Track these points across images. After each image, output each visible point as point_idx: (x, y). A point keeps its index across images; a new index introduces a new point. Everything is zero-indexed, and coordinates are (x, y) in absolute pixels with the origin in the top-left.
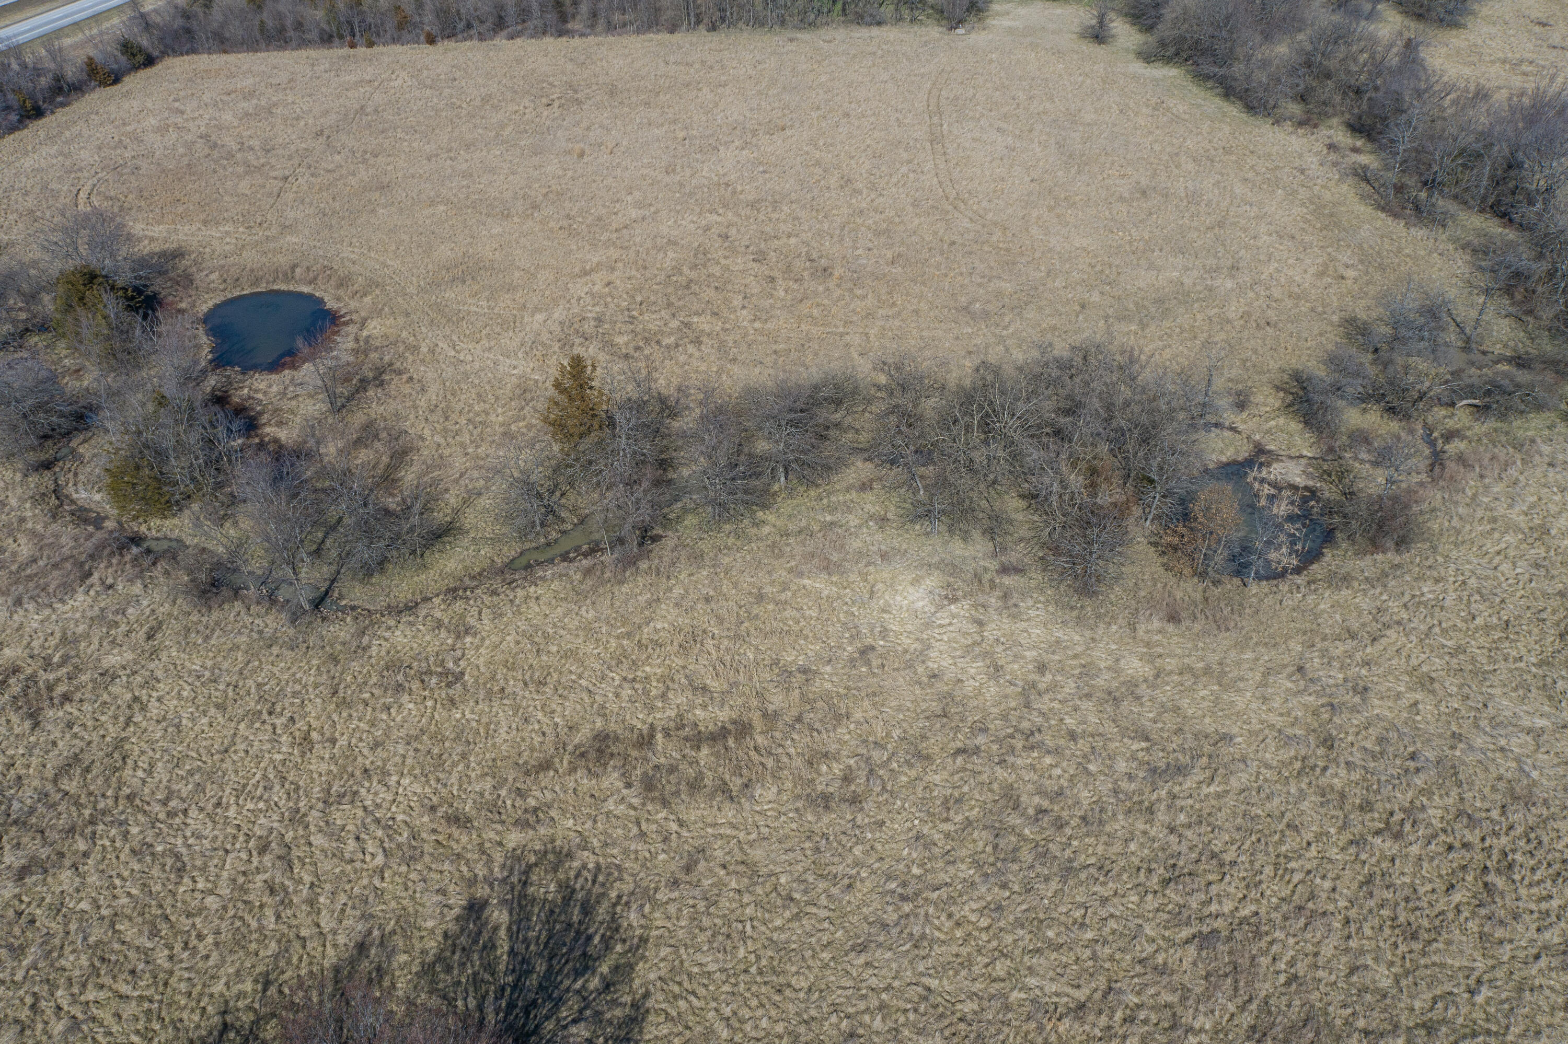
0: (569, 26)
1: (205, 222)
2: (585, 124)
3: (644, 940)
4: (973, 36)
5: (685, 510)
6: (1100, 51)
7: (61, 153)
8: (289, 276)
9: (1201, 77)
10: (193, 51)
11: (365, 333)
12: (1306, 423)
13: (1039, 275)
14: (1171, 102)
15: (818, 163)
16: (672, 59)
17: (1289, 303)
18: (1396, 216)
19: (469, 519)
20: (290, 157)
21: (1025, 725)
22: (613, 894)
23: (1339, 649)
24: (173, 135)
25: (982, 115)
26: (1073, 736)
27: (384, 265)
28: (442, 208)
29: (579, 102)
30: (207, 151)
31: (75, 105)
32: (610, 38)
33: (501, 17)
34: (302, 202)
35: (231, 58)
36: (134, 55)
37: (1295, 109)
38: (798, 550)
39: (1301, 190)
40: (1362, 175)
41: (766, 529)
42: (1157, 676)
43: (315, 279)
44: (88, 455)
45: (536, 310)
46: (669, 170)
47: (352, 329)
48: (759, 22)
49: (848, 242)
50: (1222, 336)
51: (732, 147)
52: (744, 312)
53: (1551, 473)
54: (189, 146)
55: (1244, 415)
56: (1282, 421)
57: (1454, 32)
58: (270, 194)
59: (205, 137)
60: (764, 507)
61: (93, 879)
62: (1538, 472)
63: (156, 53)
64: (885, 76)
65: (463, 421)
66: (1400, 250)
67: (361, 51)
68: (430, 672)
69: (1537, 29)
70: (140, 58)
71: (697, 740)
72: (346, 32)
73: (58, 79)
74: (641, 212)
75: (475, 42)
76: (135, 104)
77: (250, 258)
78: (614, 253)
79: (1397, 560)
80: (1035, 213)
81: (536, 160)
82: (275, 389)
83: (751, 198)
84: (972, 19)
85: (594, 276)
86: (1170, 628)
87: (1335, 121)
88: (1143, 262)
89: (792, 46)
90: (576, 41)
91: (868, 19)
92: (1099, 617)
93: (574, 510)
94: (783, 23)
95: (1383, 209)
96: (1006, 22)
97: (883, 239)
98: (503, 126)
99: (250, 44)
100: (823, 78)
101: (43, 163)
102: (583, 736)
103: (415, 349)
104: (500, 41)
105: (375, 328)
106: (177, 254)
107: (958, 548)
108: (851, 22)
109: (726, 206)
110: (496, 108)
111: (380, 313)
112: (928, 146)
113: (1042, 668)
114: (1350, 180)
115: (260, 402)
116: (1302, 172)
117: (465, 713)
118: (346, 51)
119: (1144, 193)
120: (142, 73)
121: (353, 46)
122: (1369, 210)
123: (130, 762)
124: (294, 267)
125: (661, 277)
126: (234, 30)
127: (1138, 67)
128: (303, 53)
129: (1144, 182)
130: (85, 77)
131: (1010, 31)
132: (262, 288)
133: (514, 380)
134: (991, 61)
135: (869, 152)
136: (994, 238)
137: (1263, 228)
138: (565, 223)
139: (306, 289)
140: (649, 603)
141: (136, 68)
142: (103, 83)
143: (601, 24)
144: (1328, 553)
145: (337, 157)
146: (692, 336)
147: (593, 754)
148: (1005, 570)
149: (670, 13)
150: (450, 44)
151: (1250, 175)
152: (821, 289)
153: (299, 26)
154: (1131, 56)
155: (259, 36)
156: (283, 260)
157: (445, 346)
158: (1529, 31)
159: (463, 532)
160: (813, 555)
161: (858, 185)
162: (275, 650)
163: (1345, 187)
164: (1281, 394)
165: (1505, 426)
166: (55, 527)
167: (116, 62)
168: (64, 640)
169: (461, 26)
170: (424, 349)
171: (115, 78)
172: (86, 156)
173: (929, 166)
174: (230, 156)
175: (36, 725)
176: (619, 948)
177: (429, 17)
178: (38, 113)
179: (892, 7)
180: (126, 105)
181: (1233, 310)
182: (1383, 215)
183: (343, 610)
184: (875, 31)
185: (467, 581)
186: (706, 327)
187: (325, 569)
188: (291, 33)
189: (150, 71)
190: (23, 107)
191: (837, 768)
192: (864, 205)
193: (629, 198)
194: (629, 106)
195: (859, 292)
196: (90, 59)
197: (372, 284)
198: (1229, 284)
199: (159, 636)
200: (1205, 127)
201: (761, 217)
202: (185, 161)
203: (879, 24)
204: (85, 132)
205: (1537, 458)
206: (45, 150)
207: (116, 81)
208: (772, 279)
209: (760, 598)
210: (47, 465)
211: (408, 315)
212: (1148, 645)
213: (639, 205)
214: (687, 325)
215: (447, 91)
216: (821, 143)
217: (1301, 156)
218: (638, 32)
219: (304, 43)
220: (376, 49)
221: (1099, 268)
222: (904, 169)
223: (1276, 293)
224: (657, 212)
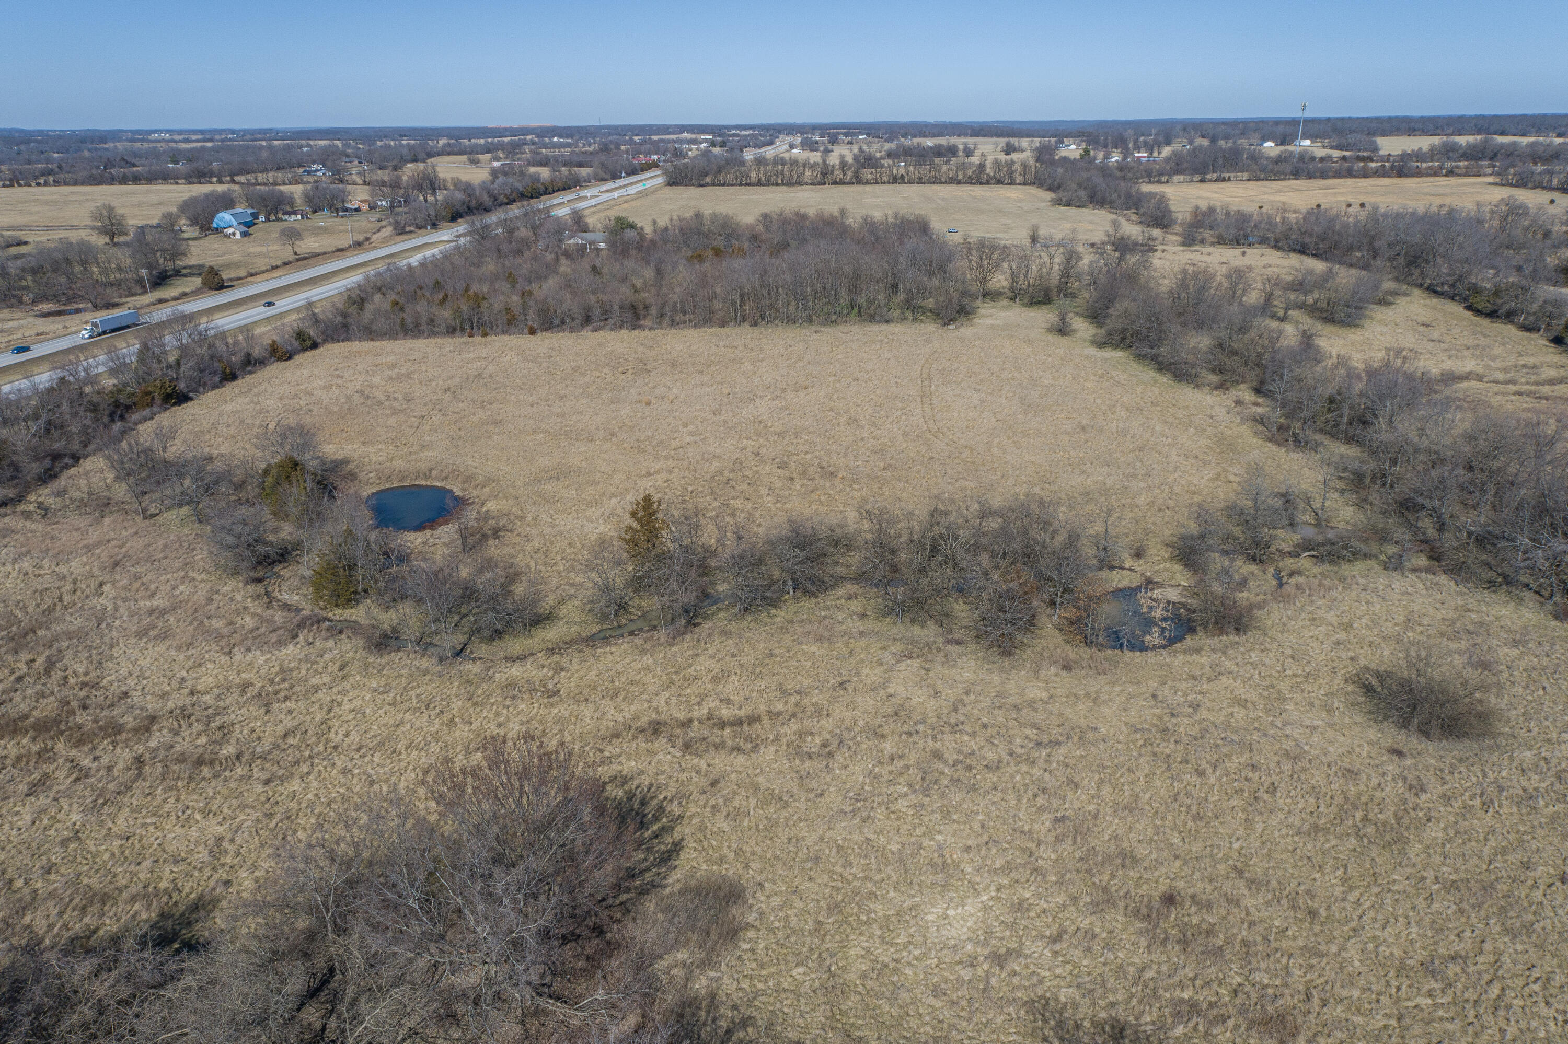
0: (642, 322)
1: (364, 443)
2: (652, 384)
3: (681, 817)
4: (962, 330)
5: (720, 609)
6: (1063, 340)
7: (252, 402)
8: (426, 477)
9: (1140, 357)
10: (348, 339)
11: (485, 509)
12: (1186, 565)
13: (994, 477)
14: (1114, 374)
15: (832, 409)
16: (721, 344)
17: (1186, 496)
18: (1279, 445)
19: (564, 611)
20: (425, 404)
21: (953, 721)
22: (661, 797)
23: (1184, 685)
24: (336, 391)
25: (963, 380)
26: (985, 726)
27: (498, 469)
28: (541, 435)
29: (648, 371)
30: (362, 400)
31: (259, 373)
32: (673, 331)
33: (588, 316)
34: (436, 431)
35: (377, 344)
36: (304, 341)
37: (1214, 378)
38: (800, 630)
39: (1209, 429)
40: (1260, 420)
41: (777, 619)
42: (1050, 698)
43: (447, 477)
44: (287, 576)
45: (613, 495)
46: (716, 412)
47: (475, 507)
48: (792, 321)
49: (851, 457)
50: (1131, 515)
51: (766, 399)
52: (769, 498)
53: (1363, 594)
54: (349, 398)
55: (1141, 562)
56: (1168, 565)
57: (1353, 330)
58: (412, 427)
59: (361, 392)
60: (775, 607)
61: (315, 784)
62: (1353, 594)
63: (319, 340)
64: (888, 355)
65: (559, 558)
66: (1279, 466)
67: (478, 339)
68: (535, 690)
69: (1422, 329)
70: (309, 343)
71: (722, 725)
72: (467, 326)
73: (248, 355)
74: (693, 439)
75: (567, 333)
76: (305, 372)
77: (398, 464)
78: (672, 463)
79: (1236, 639)
80: (997, 440)
81: (613, 407)
82: (419, 540)
83: (778, 430)
84: (962, 319)
85: (657, 477)
86: (1064, 673)
87: (1242, 386)
88: (1077, 471)
89: (817, 336)
90: (647, 333)
91: (878, 318)
92: (1013, 667)
93: (639, 608)
94: (811, 321)
95: (1270, 441)
96: (989, 321)
97: (878, 456)
98: (588, 386)
99: (391, 335)
100: (840, 356)
101: (239, 408)
102: (644, 721)
103: (522, 518)
104: (587, 333)
105: (491, 506)
106: (346, 461)
107: (916, 630)
108: (865, 321)
109: (759, 435)
110: (582, 374)
111: (496, 497)
112: (918, 399)
113: (967, 693)
114: (1249, 423)
115: (409, 548)
116: (1211, 417)
117: (562, 710)
118: (466, 339)
119: (1083, 429)
120: (309, 354)
121: (471, 336)
122: (1260, 441)
123: (333, 730)
124: (430, 470)
125: (708, 477)
126: (381, 324)
127: (1092, 351)
128: (432, 341)
129: (1084, 422)
130: (267, 355)
131: (992, 327)
132: (407, 483)
133: (596, 535)
134: (974, 346)
135: (872, 403)
136: (963, 455)
137: (1174, 452)
138: (636, 444)
139: (439, 484)
140: (692, 657)
141: (304, 350)
142: (280, 359)
143: (667, 320)
144: (1188, 638)
145: (461, 405)
146: (729, 511)
147: (649, 732)
148: (949, 642)
149: (721, 313)
150: (549, 335)
151: (1171, 419)
152: (828, 485)
153: (431, 321)
154: (1087, 344)
155: (399, 329)
156: (423, 466)
157: (545, 516)
158: (1414, 330)
159: (558, 618)
160: (810, 633)
161: (862, 423)
162: (427, 677)
163: (1244, 427)
164: (1170, 549)
165: (1336, 568)
166: (270, 612)
167: (291, 345)
168: (282, 670)
169: (557, 322)
170: (529, 518)
171: (288, 356)
172: (271, 403)
173: (919, 411)
174: (380, 403)
175: (268, 712)
176: (664, 820)
177: (531, 315)
178: (233, 377)
179: (898, 311)
180: (299, 373)
181: (1142, 500)
182: (1269, 445)
183: (474, 659)
184: (884, 327)
185: (561, 645)
186: (740, 506)
187: (460, 637)
188: (424, 327)
189: (313, 352)
190: (224, 372)
191: (818, 740)
192: (865, 435)
193: (685, 430)
194: (687, 373)
195: (857, 487)
196: (274, 341)
197: (489, 480)
198: (1142, 485)
199: (347, 669)
200: (1140, 389)
201: (785, 441)
202: (346, 406)
203: (887, 322)
204: (270, 390)
205: (1355, 586)
206: (240, 400)
207: (290, 358)
208: (792, 479)
209: (771, 655)
210: (259, 580)
211: (516, 498)
212: (1047, 682)
213: (692, 433)
214: (727, 505)
215: (545, 364)
216: (835, 397)
217: (1212, 407)
218: (695, 327)
219: (432, 334)
220: (489, 338)
221: (1042, 473)
222: (899, 413)
223: (1177, 490)
224: (706, 438)
